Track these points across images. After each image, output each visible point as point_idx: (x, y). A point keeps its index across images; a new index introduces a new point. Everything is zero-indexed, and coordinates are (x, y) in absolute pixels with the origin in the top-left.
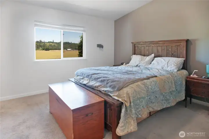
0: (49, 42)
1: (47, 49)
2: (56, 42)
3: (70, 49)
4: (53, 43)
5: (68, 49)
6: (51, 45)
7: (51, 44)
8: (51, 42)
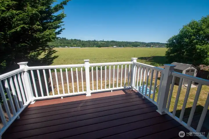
0: (100, 41)
1: (100, 47)
2: (105, 41)
3: (115, 47)
4: (103, 41)
5: (114, 47)
6: (102, 44)
7: (102, 42)
8: (101, 41)
